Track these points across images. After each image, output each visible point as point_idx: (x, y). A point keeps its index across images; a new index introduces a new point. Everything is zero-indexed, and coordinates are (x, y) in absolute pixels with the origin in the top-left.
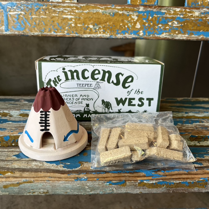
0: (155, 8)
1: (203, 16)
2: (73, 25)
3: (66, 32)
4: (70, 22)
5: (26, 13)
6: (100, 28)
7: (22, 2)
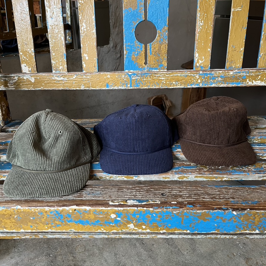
0: (208, 72)
1: (235, 74)
2: (165, 82)
3: (161, 86)
4: (163, 81)
5: (141, 78)
6: (179, 83)
7: (139, 73)
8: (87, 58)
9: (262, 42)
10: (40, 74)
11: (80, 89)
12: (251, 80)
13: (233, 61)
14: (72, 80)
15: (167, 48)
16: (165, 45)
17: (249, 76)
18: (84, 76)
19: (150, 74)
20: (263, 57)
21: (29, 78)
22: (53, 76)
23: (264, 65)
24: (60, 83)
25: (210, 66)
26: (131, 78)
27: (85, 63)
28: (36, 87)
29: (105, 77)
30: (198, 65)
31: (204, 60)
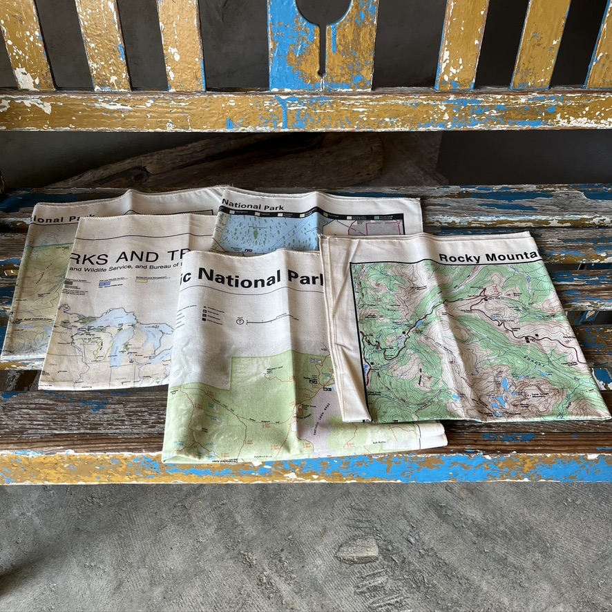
0: (469, 96)
1: (531, 102)
2: (365, 119)
3: (356, 127)
4: (361, 116)
5: (309, 108)
6: (398, 121)
7: (306, 96)
8: (177, 58)
9: (605, 26)
10: (63, 95)
11: (164, 131)
12: (567, 116)
13: (532, 71)
14: (145, 110)
15: (374, 37)
16: (371, 30)
17: (563, 107)
18: (173, 102)
19: (332, 99)
20: (602, 62)
21: (37, 105)
22: (96, 100)
23: (601, 81)
24: (116, 118)
25: (474, 81)
26: (285, 107)
27: (173, 70)
28: (56, 125)
29: (223, 105)
30: (446, 78)
31: (461, 67)
